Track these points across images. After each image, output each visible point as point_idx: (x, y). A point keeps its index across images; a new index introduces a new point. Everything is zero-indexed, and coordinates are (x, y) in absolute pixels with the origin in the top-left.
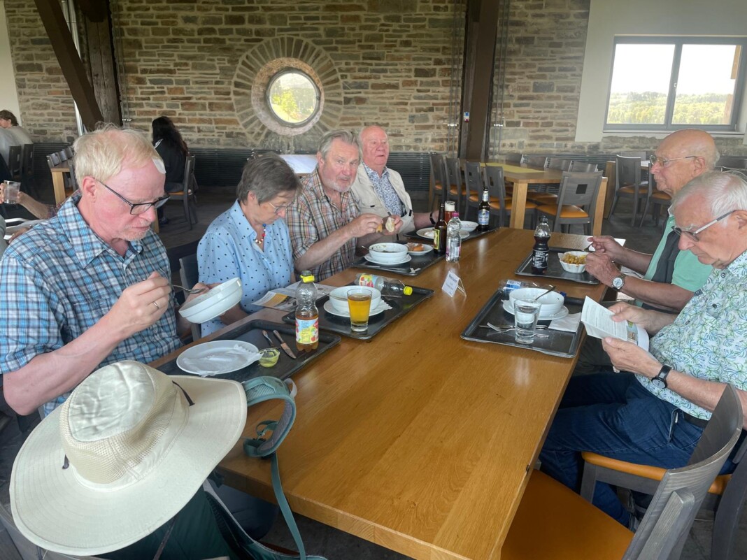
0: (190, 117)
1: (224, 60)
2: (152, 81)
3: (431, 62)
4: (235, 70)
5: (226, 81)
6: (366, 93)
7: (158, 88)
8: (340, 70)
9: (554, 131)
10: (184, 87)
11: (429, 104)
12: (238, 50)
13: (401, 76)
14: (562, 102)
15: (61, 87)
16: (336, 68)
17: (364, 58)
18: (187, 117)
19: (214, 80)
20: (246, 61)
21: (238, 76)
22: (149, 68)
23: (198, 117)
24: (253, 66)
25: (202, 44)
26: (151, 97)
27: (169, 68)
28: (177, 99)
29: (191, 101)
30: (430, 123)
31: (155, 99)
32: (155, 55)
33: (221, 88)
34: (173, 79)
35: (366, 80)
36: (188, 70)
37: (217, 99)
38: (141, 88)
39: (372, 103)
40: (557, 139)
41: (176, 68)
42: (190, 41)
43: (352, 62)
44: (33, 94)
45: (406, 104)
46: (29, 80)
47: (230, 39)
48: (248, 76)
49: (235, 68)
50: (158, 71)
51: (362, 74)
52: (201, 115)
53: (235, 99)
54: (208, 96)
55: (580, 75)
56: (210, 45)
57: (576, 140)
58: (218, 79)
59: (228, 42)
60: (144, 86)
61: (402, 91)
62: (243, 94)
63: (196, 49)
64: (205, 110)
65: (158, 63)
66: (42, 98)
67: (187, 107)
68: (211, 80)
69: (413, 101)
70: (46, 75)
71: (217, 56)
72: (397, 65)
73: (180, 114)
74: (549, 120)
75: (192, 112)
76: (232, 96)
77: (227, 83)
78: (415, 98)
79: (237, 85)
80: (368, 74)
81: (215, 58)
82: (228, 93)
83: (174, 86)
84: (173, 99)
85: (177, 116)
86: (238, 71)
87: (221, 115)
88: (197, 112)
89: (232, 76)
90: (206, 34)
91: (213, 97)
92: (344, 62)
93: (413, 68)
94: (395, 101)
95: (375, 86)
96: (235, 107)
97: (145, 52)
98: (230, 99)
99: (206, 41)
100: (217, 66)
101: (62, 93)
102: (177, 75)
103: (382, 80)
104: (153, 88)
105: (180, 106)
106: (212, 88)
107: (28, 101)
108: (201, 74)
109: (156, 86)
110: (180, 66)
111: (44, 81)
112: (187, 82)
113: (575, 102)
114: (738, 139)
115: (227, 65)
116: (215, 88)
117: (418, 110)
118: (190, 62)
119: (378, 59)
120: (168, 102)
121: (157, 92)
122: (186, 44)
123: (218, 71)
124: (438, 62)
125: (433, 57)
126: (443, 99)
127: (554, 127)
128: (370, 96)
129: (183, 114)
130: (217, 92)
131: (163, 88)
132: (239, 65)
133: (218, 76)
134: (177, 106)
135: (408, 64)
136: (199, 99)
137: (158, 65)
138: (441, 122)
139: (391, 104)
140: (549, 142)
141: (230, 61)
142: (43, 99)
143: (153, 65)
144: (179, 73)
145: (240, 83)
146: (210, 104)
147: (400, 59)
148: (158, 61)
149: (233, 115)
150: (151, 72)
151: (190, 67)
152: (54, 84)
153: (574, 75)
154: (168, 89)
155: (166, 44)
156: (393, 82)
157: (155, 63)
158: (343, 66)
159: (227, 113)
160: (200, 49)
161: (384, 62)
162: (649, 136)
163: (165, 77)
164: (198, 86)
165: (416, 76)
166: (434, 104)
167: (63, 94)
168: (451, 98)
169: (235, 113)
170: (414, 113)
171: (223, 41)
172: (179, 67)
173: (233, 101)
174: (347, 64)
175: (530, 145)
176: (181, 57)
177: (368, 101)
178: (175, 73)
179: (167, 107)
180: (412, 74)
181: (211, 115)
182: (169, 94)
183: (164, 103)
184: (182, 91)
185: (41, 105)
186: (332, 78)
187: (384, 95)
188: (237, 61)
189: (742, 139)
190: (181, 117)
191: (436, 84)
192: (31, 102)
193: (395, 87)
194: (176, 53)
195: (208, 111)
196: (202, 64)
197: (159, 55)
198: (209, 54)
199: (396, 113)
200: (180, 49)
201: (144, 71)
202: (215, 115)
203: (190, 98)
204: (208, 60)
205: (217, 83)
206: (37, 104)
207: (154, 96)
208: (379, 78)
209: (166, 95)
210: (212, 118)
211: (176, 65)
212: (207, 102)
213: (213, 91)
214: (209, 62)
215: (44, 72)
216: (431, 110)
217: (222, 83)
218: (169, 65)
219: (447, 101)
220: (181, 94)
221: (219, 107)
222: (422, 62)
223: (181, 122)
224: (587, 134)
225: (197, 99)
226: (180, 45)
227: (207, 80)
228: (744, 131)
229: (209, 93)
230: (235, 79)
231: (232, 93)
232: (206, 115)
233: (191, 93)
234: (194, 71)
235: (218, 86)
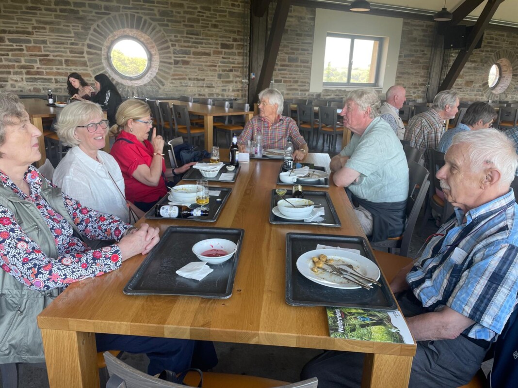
0: (48, 71)
1: (78, 26)
2: (10, 40)
3: (231, 40)
4: (87, 35)
5: (80, 43)
6: (189, 57)
7: (16, 46)
8: (171, 40)
9: (299, 86)
10: (42, 46)
11: (230, 67)
12: (90, 20)
13: (212, 48)
14: (302, 69)
16: (168, 39)
17: (187, 34)
18: (44, 71)
19: (69, 42)
20: (97, 28)
21: (91, 40)
22: (7, 29)
23: (55, 70)
24: (103, 33)
25: (58, 13)
26: (10, 53)
27: (27, 30)
28: (36, 55)
29: (48, 58)
30: (231, 79)
31: (13, 55)
32: (13, 19)
33: (76, 48)
34: (31, 39)
35: (189, 49)
36: (46, 32)
37: (72, 57)
39: (193, 65)
40: (301, 91)
41: (34, 31)
42: (46, 10)
43: (179, 36)
45: (216, 66)
47: (83, 11)
48: (99, 40)
49: (88, 33)
50: (17, 32)
51: (186, 44)
52: (58, 69)
53: (88, 58)
54: (64, 54)
55: (312, 54)
56: (66, 14)
57: (310, 91)
58: (73, 41)
59: (81, 13)
60: (3, 44)
61: (213, 58)
62: (95, 53)
63: (53, 16)
64: (62, 65)
65: (16, 26)
67: (45, 62)
68: (66, 41)
69: (220, 64)
71: (71, 23)
72: (209, 40)
73: (38, 68)
74: (296, 79)
75: (49, 66)
76: (85, 55)
77: (81, 44)
78: (222, 62)
79: (89, 46)
80: (190, 44)
81: (71, 25)
82: (82, 53)
83: (32, 44)
84: (31, 55)
85: (35, 69)
86: (90, 36)
88: (54, 67)
89: (85, 39)
90: (62, 5)
91: (68, 55)
92: (173, 35)
93: (220, 42)
94: (208, 64)
95: (195, 53)
96: (88, 64)
97: (4, 16)
98: (84, 57)
99: (62, 11)
100: (72, 31)
102: (34, 36)
103: (200, 49)
104: (12, 46)
105: (38, 61)
106: (67, 48)
108: (57, 36)
109: (14, 45)
110: (38, 29)
112: (44, 42)
113: (308, 69)
114: (380, 91)
115: (81, 30)
116: (70, 48)
117: (224, 71)
118: (48, 27)
119: (197, 35)
120: (26, 58)
121: (15, 50)
122: (44, 12)
123: (73, 35)
124: (235, 40)
125: (232, 37)
126: (238, 64)
127: (299, 84)
128: (192, 60)
129: (41, 68)
130: (72, 51)
131: (22, 46)
132: (91, 31)
133: (73, 39)
134: (36, 62)
135: (216, 40)
136: (56, 56)
137: (17, 27)
138: (238, 79)
139: (206, 66)
140: (297, 92)
141: (83, 28)
143: (12, 27)
144: (37, 35)
145: (91, 45)
146: (66, 61)
147: (212, 36)
148: (17, 24)
149: (87, 70)
150: (10, 32)
151: (47, 31)
153: (308, 53)
154: (26, 47)
155: (24, 10)
156: (207, 51)
157: (14, 26)
158: (173, 38)
159: (81, 68)
160: (57, 17)
161: (201, 37)
162: (343, 89)
163: (24, 37)
164: (54, 45)
165: (221, 48)
166: (233, 67)
168: (243, 63)
169: (88, 68)
170: (221, 72)
171: (77, 12)
172: (36, 30)
173: (86, 59)
174: (175, 36)
175: (288, 94)
176: (39, 22)
177: (191, 63)
178: (33, 34)
179: (26, 62)
180: (219, 46)
181: (67, 69)
182: (27, 51)
183: (23, 59)
184: (40, 49)
186: (165, 45)
187: (200, 60)
188: (89, 28)
189: (381, 91)
190: (39, 70)
191: (233, 54)
193: (208, 54)
194: (34, 19)
195: (64, 66)
196: (59, 29)
197: (17, 18)
198: (64, 21)
199: (209, 72)
200: (38, 15)
201: (3, 32)
202: (71, 70)
203: (48, 55)
204: (64, 26)
205: (72, 44)
207: (13, 53)
208: (198, 48)
209: (25, 52)
210: (68, 71)
211: (34, 28)
212: (63, 59)
213: (68, 51)
214: (64, 28)
216: (231, 71)
217: (77, 44)
218: (27, 28)
219: (240, 66)
220: (39, 51)
221: (74, 63)
222: (225, 39)
223: (40, 75)
224: (315, 88)
225: (54, 56)
226: (38, 12)
227: (63, 41)
228: (382, 87)
229: (66, 52)
230: (88, 42)
231: (85, 52)
232: (63, 69)
233: (48, 51)
234: (51, 34)
235: (73, 46)
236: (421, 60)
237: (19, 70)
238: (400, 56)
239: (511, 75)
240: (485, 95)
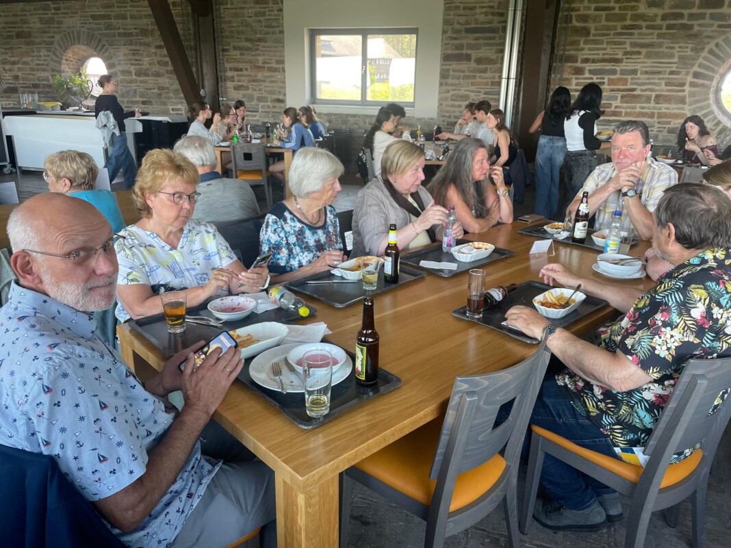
0: (628, 110)
1: (687, 47)
2: (591, 72)
4: (698, 59)
5: (684, 71)
7: (597, 78)
10: (630, 77)
12: (708, 37)
15: (487, 78)
18: (623, 111)
19: (668, 70)
20: (715, 49)
21: (701, 66)
22: (593, 57)
23: (638, 110)
24: (722, 56)
25: (664, 31)
27: (617, 57)
28: (619, 90)
29: (634, 93)
32: (602, 43)
33: (675, 79)
34: (618, 69)
36: (640, 58)
37: (668, 90)
38: (577, 79)
41: (624, 57)
42: (648, 27)
44: (455, 85)
46: (454, 71)
47: (700, 25)
48: (711, 66)
49: (699, 56)
50: (603, 61)
52: (643, 108)
53: (689, 91)
54: (656, 88)
56: (674, 31)
58: (674, 69)
59: (696, 28)
60: (582, 76)
62: (703, 85)
63: (655, 36)
64: (650, 103)
65: (604, 52)
66: (463, 89)
67: (628, 99)
68: (665, 69)
70: (473, 65)
71: (678, 43)
73: (616, 107)
75: (632, 105)
76: (687, 88)
77: (684, 73)
81: (677, 46)
82: (683, 85)
83: (618, 76)
84: (612, 90)
85: (613, 109)
86: (701, 60)
87: (668, 109)
88: (638, 105)
89: (693, 65)
90: (671, 20)
91: (662, 89)
96: (687, 100)
97: (593, 40)
98: (684, 91)
99: (669, 27)
100: (677, 55)
101: (487, 84)
102: (624, 64)
105: (619, 98)
106: (663, 79)
107: (448, 92)
108: (654, 63)
109: (595, 77)
110: (631, 55)
111: (470, 72)
112: (634, 72)
115: (689, 53)
116: (667, 78)
118: (644, 51)
122: (644, 31)
123: (676, 60)
129: (621, 107)
130: (669, 83)
131: (604, 79)
132: (705, 53)
133: (675, 65)
134: (615, 98)
136: (645, 90)
137: (603, 54)
141: (694, 49)
142: (465, 90)
143: (599, 54)
144: (626, 62)
145: (701, 73)
146: (657, 96)
148: (605, 49)
149: (682, 109)
150: (594, 61)
151: (642, 56)
152: (480, 74)
154: (609, 79)
155: (619, 30)
157: (601, 52)
159: (675, 106)
160: (660, 36)
163: (608, 66)
164: (646, 76)
167: (488, 85)
169: (686, 107)
171: (691, 27)
172: (628, 56)
173: (686, 93)
176: (632, 45)
178: (622, 62)
181: (654, 108)
182: (609, 85)
184: (625, 82)
185: (461, 97)
188: (703, 49)
190: (617, 110)
192: (452, 93)
194: (628, 41)
195: (652, 104)
196: (659, 52)
197: (608, 43)
198: (669, 41)
200: (636, 36)
201: (586, 61)
202: (660, 109)
203: (634, 90)
204: (666, 48)
205: (672, 73)
206: (457, 96)
209: (606, 86)
210: (656, 111)
211: (626, 53)
212: (654, 94)
213: (663, 82)
214: (667, 50)
215: (472, 62)
217: (678, 73)
218: (617, 54)
220: (623, 85)
221: (668, 99)
223: (616, 116)
225: (642, 90)
226: (636, 31)
227: (661, 69)
229: (659, 84)
230: (696, 68)
231: (688, 84)
232: (649, 109)
233: (637, 84)
234: (646, 60)
235: (672, 76)
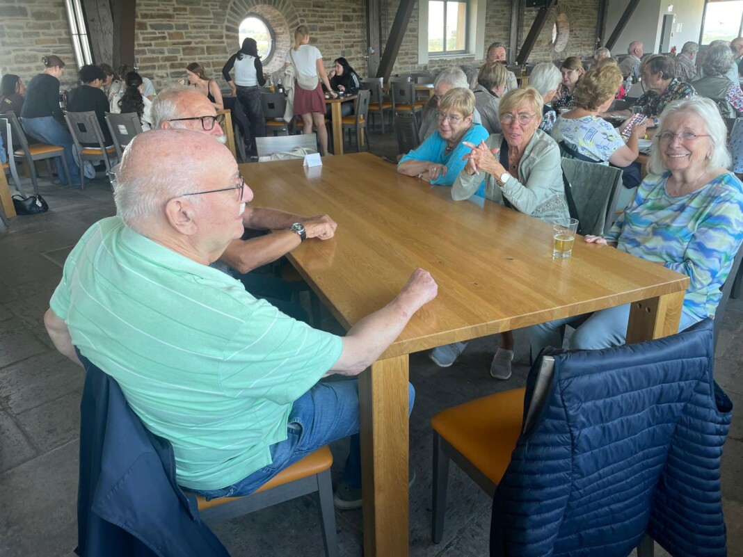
1: (216, 5)
2: (152, 27)
3: (351, 10)
4: (225, 15)
5: (219, 26)
6: (316, 34)
7: (159, 33)
8: (300, 16)
9: (409, 58)
10: (183, 31)
11: (350, 42)
13: (335, 21)
14: (411, 38)
15: (52, 35)
16: (297, 14)
17: (314, 6)
19: (209, 25)
20: (234, 7)
21: (228, 21)
22: (149, 12)
24: (239, 12)
26: (153, 42)
27: (168, 12)
28: (178, 44)
29: (191, 46)
30: (352, 57)
31: (157, 45)
33: (216, 32)
34: (173, 23)
35: (316, 24)
36: (186, 14)
37: (213, 42)
38: (142, 34)
39: (321, 42)
40: (412, 63)
41: (175, 13)
43: (307, 9)
44: (15, 44)
45: (339, 42)
46: (9, 27)
48: (235, 21)
49: (226, 13)
50: (159, 16)
51: (313, 19)
54: (205, 40)
55: (418, 21)
57: (419, 63)
58: (212, 24)
60: (145, 31)
61: (336, 33)
62: (234, 37)
64: (204, 54)
65: (158, 8)
66: (27, 48)
67: (188, 51)
68: (206, 24)
69: (343, 40)
70: (32, 21)
72: (332, 12)
73: (181, 59)
74: (406, 51)
75: (192, 56)
76: (224, 39)
78: (345, 37)
79: (228, 29)
80: (316, 19)
81: (209, 3)
82: (221, 37)
83: (174, 30)
84: (174, 44)
85: (179, 61)
86: (227, 16)
87: (217, 58)
88: (197, 56)
89: (224, 20)
91: (209, 42)
92: (301, 9)
93: (341, 14)
94: (333, 40)
95: (322, 29)
96: (227, 50)
98: (223, 42)
100: (211, 11)
101: (54, 42)
102: (176, 20)
103: (325, 24)
104: (155, 33)
105: (181, 51)
106: (208, 32)
107: (9, 53)
108: (198, 18)
109: (157, 32)
110: (180, 11)
111: (30, 28)
112: (185, 27)
113: (415, 39)
115: (219, 10)
116: (211, 32)
117: (346, 47)
118: (188, 7)
119: (322, 7)
120: (169, 47)
121: (158, 38)
123: (211, 16)
124: (354, 11)
125: (352, 7)
126: (358, 38)
127: (410, 56)
128: (319, 36)
129: (184, 59)
130: (213, 36)
131: (164, 33)
132: (228, 11)
133: (212, 21)
134: (178, 51)
135: (339, 12)
136: (198, 43)
137: (158, 10)
138: (359, 56)
139: (331, 42)
140: (407, 65)
141: (221, 7)
142: (30, 50)
143: (154, 10)
144: (177, 18)
145: (229, 27)
146: (208, 48)
147: (335, 8)
148: (158, 5)
150: (152, 17)
151: (188, 13)
152: (44, 31)
153: (415, 21)
154: (169, 34)
156: (332, 25)
157: (156, 8)
158: (301, 12)
159: (220, 55)
161: (325, 10)
162: (445, 59)
163: (165, 22)
164: (195, 30)
165: (344, 20)
166: (354, 42)
167: (56, 42)
168: (361, 37)
170: (344, 49)
172: (178, 12)
173: (225, 44)
174: (304, 11)
175: (400, 68)
176: (180, 1)
177: (318, 41)
178: (174, 18)
179: (169, 53)
180: (341, 19)
181: (209, 58)
182: (170, 39)
183: (165, 49)
184: (181, 36)
185: (29, 58)
186: (295, 22)
187: (326, 36)
188: (226, 7)
189: (474, 58)
190: (182, 62)
191: (352, 27)
192: (14, 54)
193: (332, 29)
195: (206, 55)
196: (199, 9)
199: (334, 50)
201: (145, 16)
202: (212, 58)
203: (189, 43)
204: (204, 5)
205: (212, 27)
206: (23, 56)
207: (156, 42)
208: (323, 22)
209: (167, 40)
210: (210, 61)
211: (175, 10)
212: (205, 46)
213: (208, 35)
214: (204, 8)
215: (29, 17)
216: (352, 46)
217: (216, 27)
218: (168, 10)
219: (360, 40)
220: (181, 39)
221: (215, 50)
222: (346, 10)
224: (423, 60)
225: (196, 43)
227: (203, 24)
228: (474, 53)
229: (205, 38)
230: (226, 23)
231: (224, 37)
232: (205, 59)
233: (191, 37)
234: (191, 16)
235: (212, 30)
236: (503, 21)
237: (164, 63)
238: (486, 18)
239: (568, 30)
240: (551, 54)
